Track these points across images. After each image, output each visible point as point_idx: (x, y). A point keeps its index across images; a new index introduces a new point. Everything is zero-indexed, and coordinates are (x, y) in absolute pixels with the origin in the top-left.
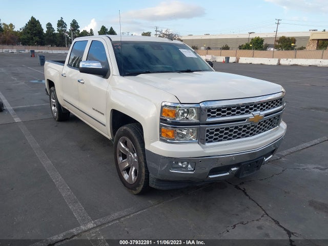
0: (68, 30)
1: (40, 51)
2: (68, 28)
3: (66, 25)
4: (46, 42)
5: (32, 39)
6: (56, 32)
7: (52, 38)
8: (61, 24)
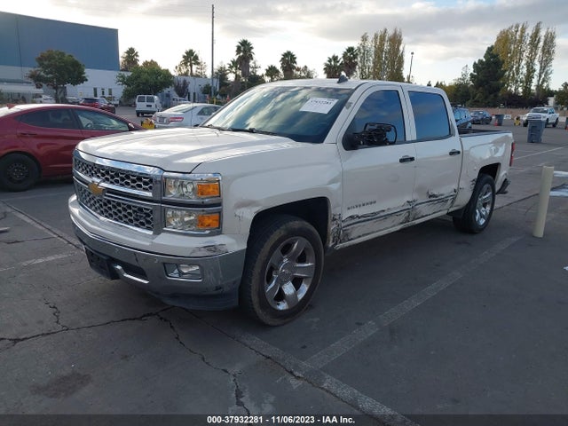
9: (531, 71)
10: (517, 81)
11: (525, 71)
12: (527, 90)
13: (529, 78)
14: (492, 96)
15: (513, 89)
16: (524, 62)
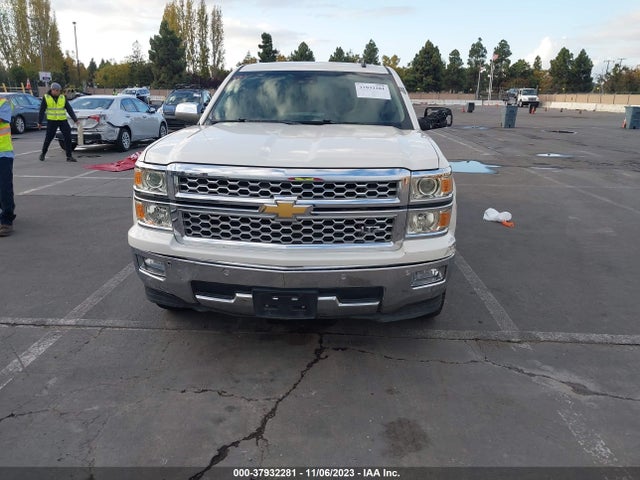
0: (487, 61)
1: (424, 101)
2: (489, 58)
3: (486, 51)
4: (444, 86)
5: (421, 80)
6: (466, 66)
7: (455, 77)
8: (477, 50)
9: (205, 50)
10: (193, 61)
11: (199, 49)
12: (205, 69)
13: (204, 58)
14: (177, 76)
15: (191, 69)
16: (196, 41)
